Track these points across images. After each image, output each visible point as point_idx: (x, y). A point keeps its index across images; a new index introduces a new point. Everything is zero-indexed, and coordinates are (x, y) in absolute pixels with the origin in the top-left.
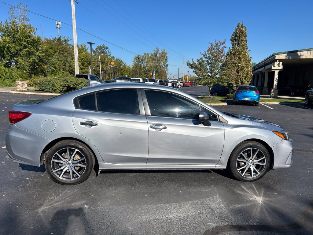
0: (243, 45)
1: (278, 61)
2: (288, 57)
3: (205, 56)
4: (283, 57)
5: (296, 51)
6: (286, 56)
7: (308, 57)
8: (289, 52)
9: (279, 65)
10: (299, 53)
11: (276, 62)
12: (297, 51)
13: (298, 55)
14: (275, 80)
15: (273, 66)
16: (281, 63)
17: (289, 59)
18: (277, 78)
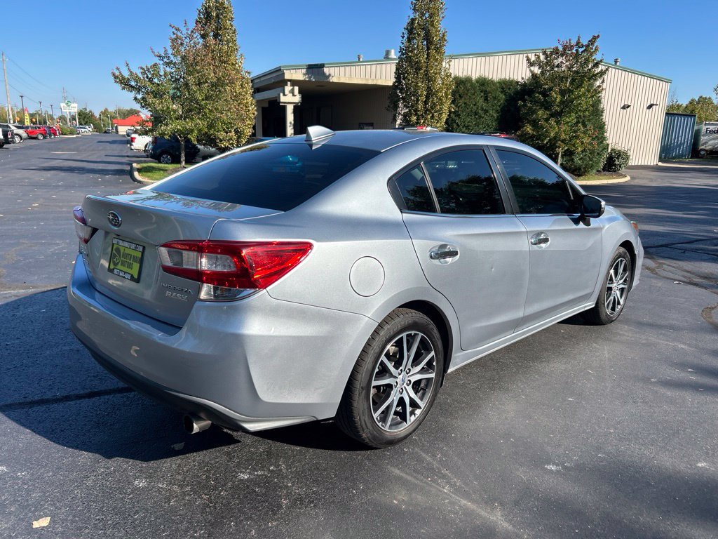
0: (228, 42)
1: (289, 83)
2: (310, 78)
3: (165, 60)
4: (299, 75)
5: (321, 64)
6: (304, 74)
7: (343, 80)
8: (309, 65)
9: (292, 92)
10: (326, 70)
11: (287, 85)
12: (322, 66)
13: (324, 74)
14: (288, 124)
15: (281, 94)
16: (296, 89)
17: (310, 81)
18: (293, 122)
